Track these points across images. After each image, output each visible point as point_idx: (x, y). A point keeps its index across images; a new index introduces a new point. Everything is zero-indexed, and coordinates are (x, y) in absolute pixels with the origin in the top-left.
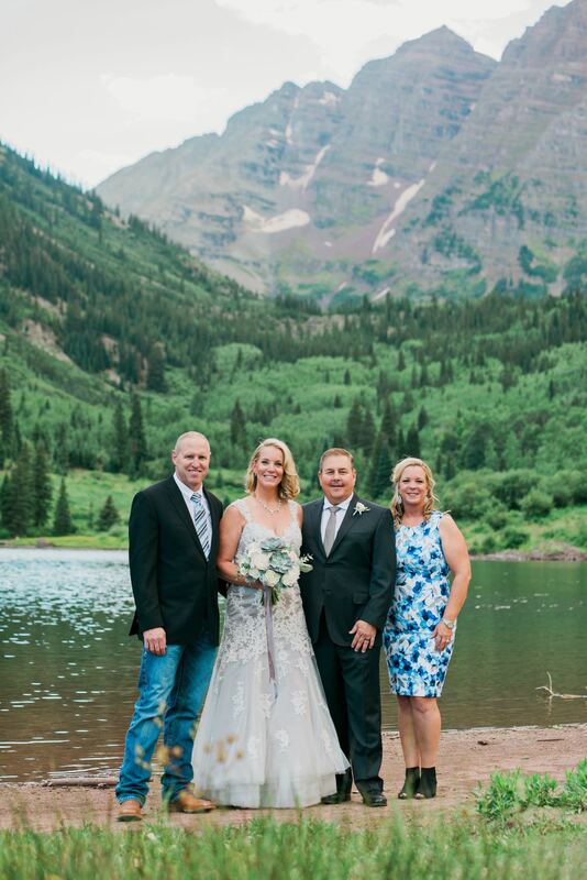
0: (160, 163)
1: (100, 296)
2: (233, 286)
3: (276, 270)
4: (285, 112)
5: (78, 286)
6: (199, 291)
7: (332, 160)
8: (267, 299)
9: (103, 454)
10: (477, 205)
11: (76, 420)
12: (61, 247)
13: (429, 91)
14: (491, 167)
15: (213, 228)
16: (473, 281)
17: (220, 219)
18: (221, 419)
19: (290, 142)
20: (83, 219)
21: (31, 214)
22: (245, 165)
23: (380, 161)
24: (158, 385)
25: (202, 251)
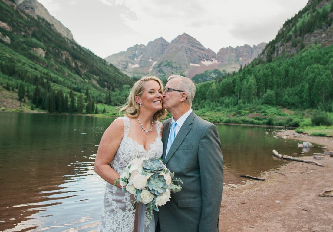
0: (116, 55)
1: (105, 76)
2: (126, 76)
3: (133, 73)
4: (136, 49)
5: (101, 74)
6: (121, 76)
7: (143, 57)
8: (132, 78)
9: (104, 101)
10: (166, 65)
11: (100, 95)
12: (98, 67)
13: (159, 47)
14: (168, 59)
15: (124, 66)
16: (164, 77)
17: (125, 65)
18: (123, 96)
19: (137, 54)
20: (102, 63)
21: (93, 61)
22: (129, 56)
23: (151, 57)
24: (113, 90)
25: (122, 70)
